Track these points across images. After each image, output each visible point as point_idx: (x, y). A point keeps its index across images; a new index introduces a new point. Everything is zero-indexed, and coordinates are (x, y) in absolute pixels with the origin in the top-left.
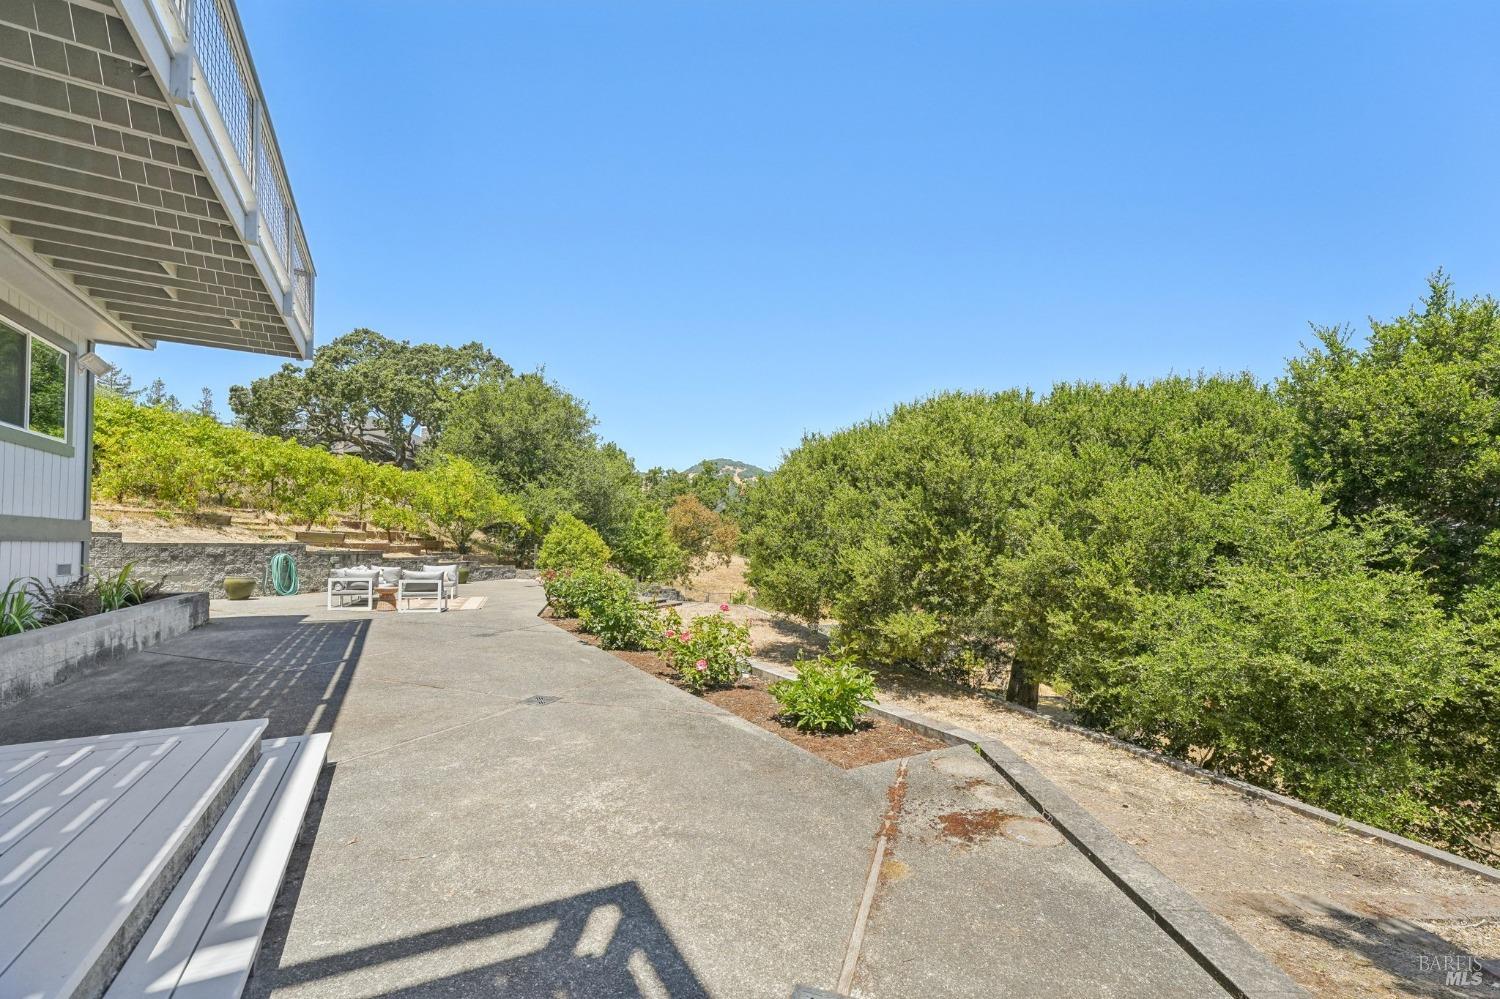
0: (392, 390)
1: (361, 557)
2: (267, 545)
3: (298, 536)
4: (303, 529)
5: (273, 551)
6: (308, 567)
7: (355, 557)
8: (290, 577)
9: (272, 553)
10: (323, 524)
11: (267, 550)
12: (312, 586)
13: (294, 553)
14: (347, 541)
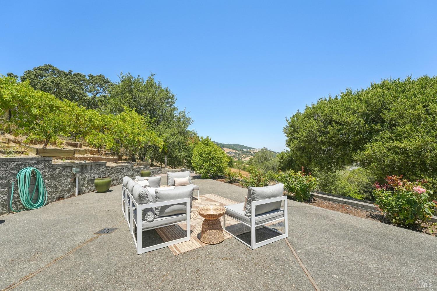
0: (66, 89)
1: (93, 167)
2: (12, 160)
3: (38, 151)
4: (40, 146)
5: (19, 165)
6: (54, 178)
7: (90, 166)
8: (38, 189)
9: (19, 167)
10: (54, 144)
11: (13, 165)
12: (58, 195)
13: (41, 166)
14: (76, 155)
